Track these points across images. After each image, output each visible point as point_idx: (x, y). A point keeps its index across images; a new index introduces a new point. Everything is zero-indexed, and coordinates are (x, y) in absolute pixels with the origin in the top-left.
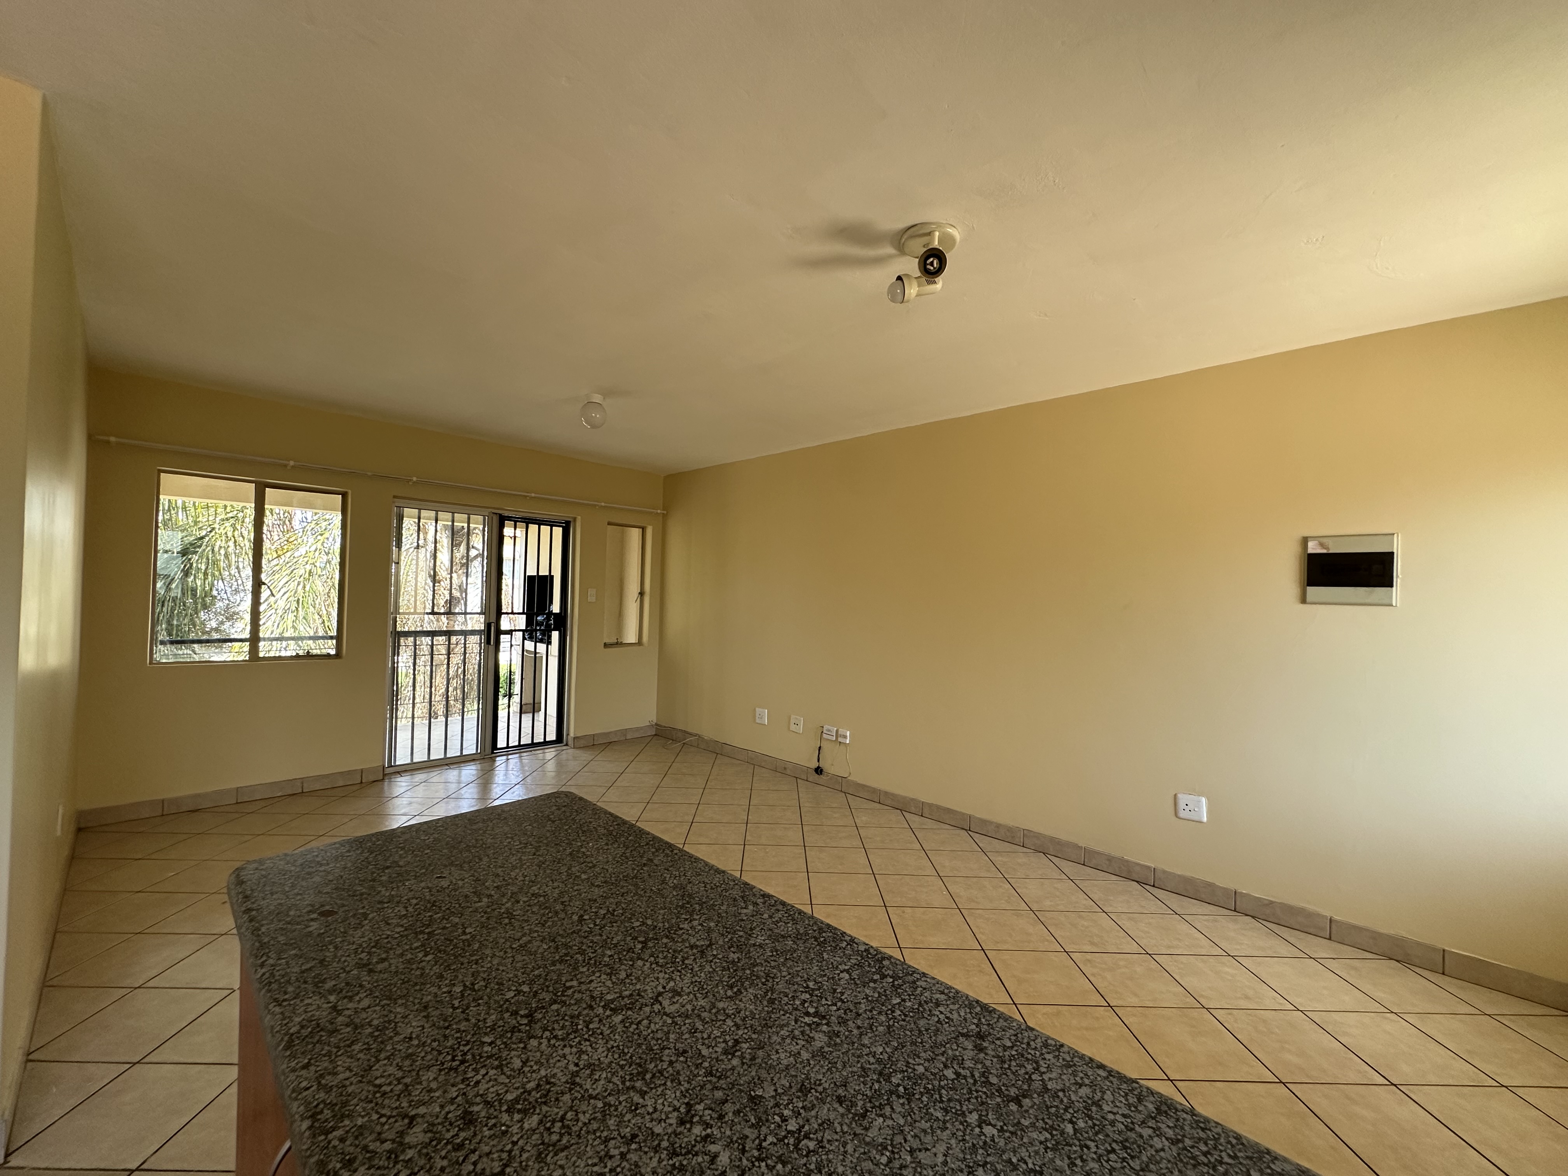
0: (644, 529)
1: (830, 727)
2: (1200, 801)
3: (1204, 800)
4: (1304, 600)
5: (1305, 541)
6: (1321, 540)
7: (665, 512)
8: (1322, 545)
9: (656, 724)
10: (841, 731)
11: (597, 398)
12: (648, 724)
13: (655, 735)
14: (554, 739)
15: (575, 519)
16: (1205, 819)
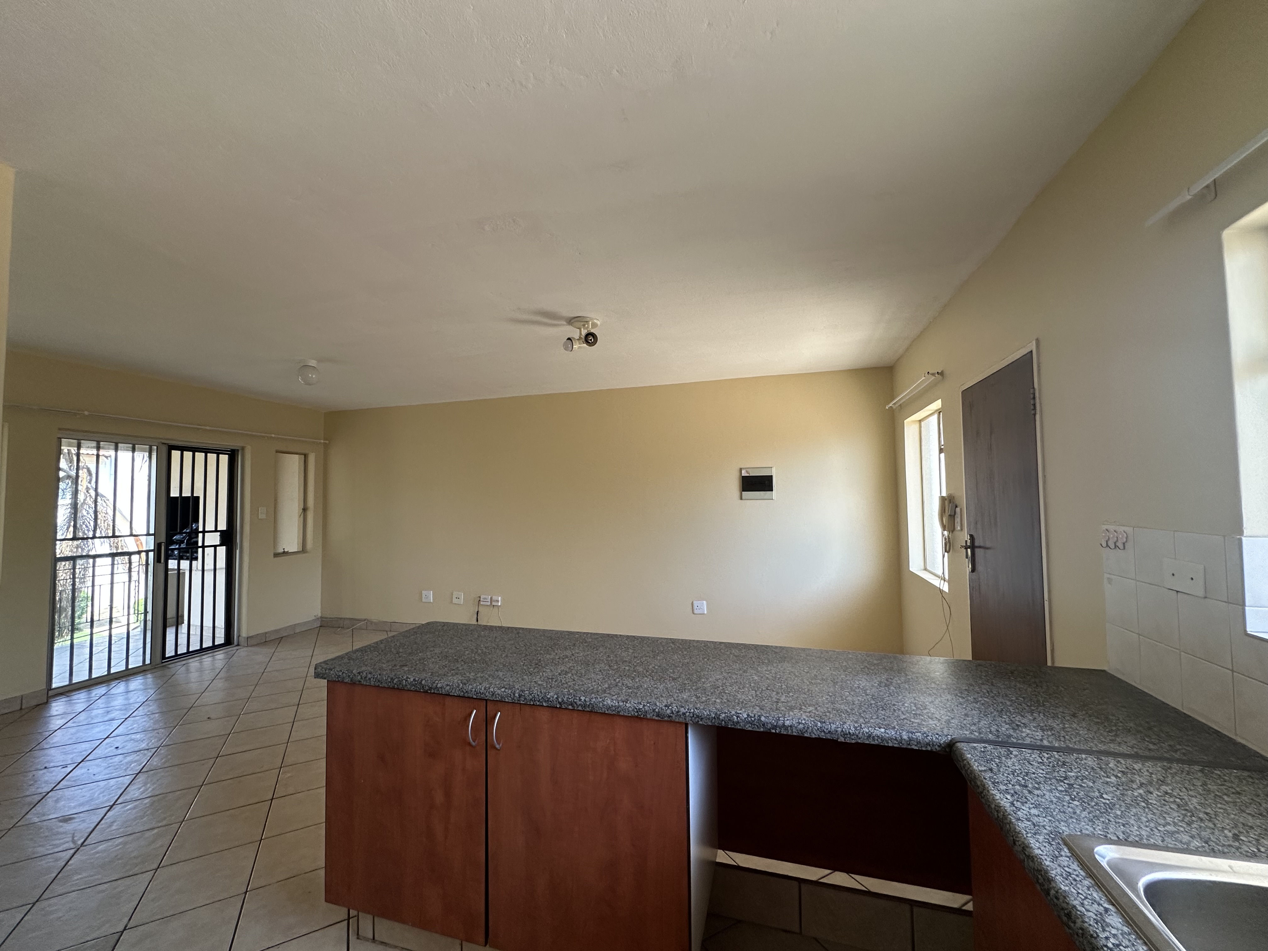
0: (306, 456)
1: (484, 596)
2: (703, 603)
3: (705, 602)
4: (741, 499)
5: (741, 470)
6: (748, 470)
7: (327, 442)
8: (747, 472)
9: (321, 617)
10: (494, 598)
11: (313, 363)
12: (314, 618)
13: (321, 626)
14: (223, 642)
15: (243, 448)
16: (706, 613)
